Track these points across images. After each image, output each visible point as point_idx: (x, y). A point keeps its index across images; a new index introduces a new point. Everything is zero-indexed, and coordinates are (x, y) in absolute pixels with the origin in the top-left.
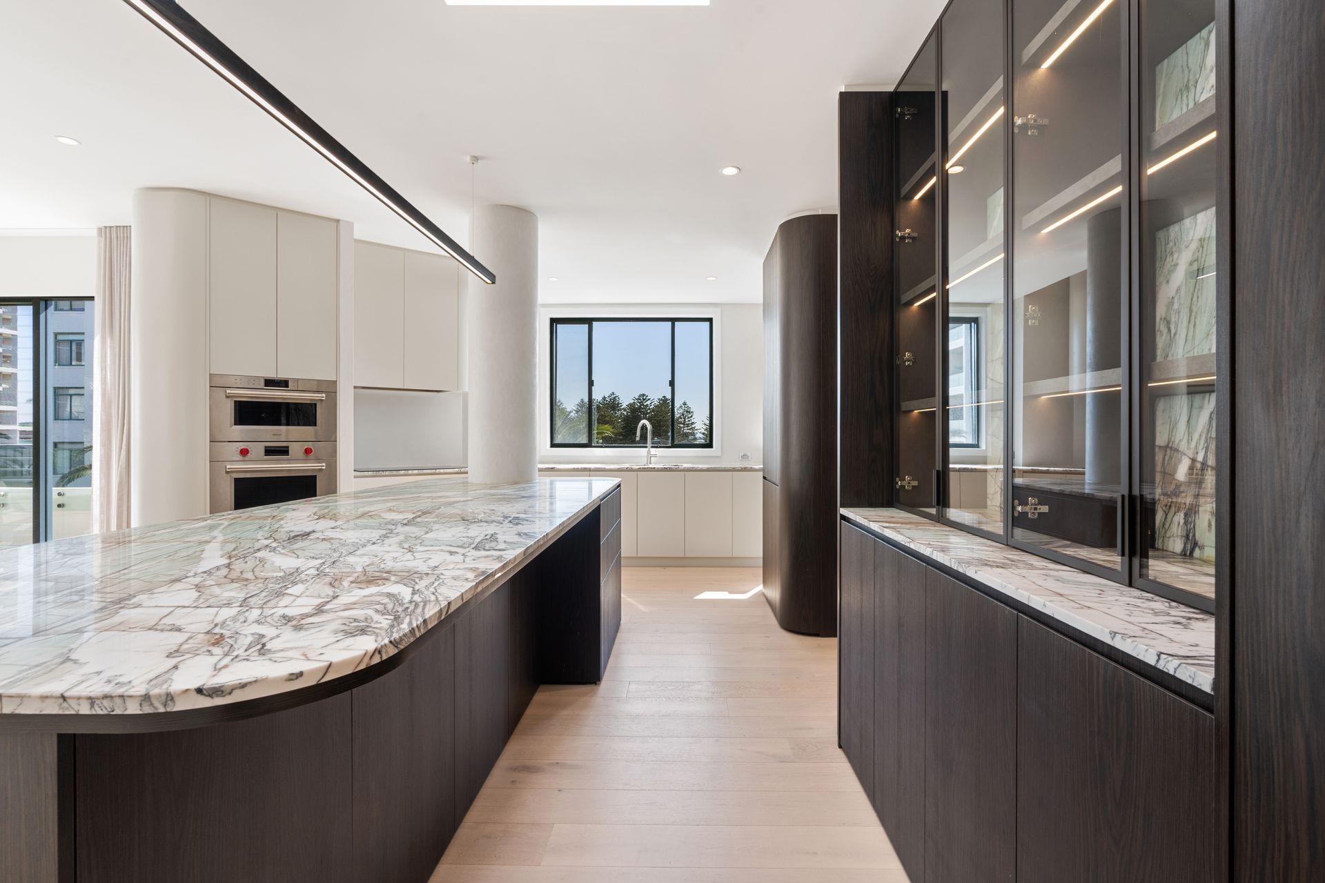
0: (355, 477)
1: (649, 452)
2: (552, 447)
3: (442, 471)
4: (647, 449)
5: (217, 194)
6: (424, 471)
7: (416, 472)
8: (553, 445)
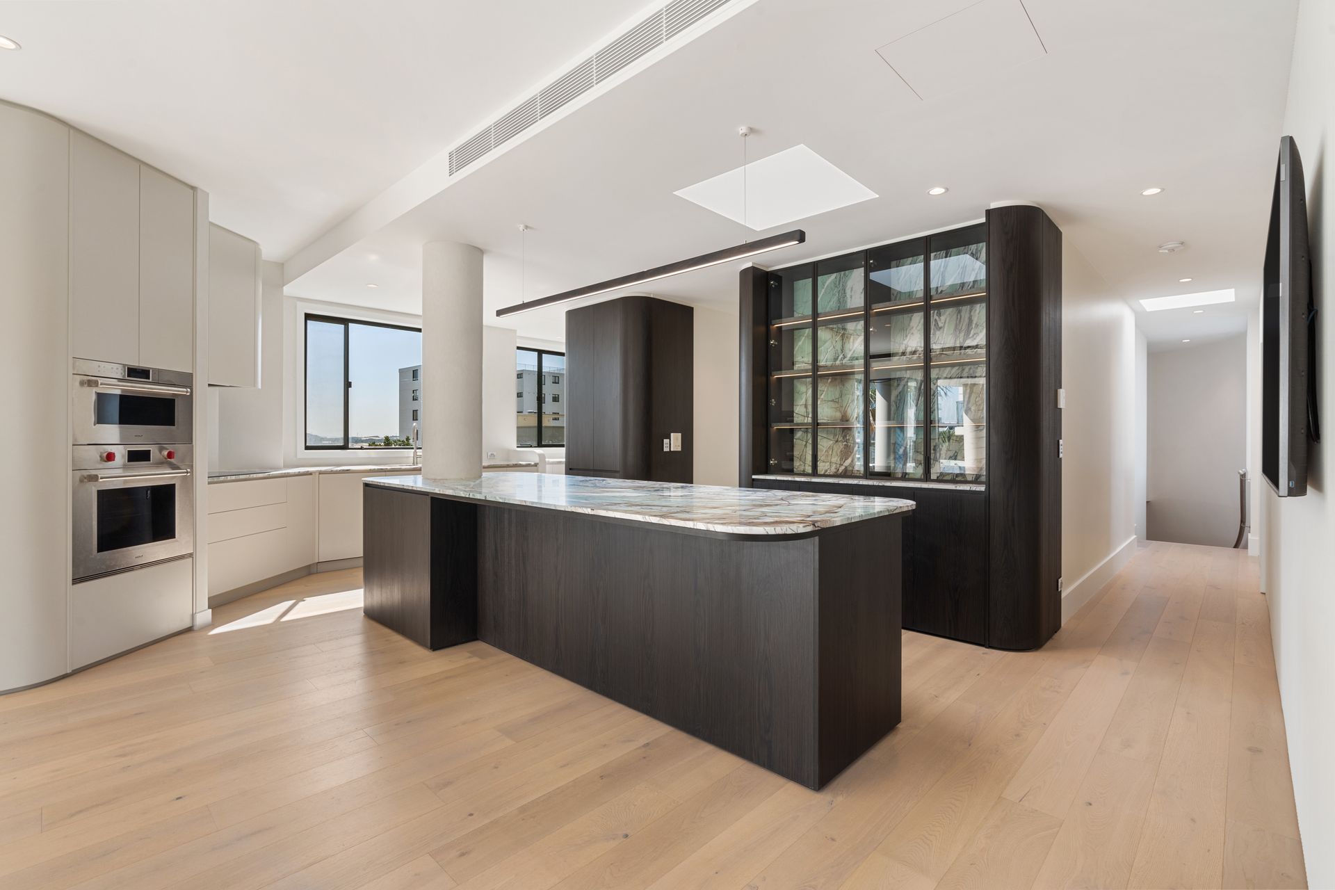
0: (209, 483)
1: (415, 452)
2: (306, 449)
3: (255, 476)
4: (413, 450)
5: (76, 126)
6: (241, 477)
7: (233, 478)
8: (307, 448)
